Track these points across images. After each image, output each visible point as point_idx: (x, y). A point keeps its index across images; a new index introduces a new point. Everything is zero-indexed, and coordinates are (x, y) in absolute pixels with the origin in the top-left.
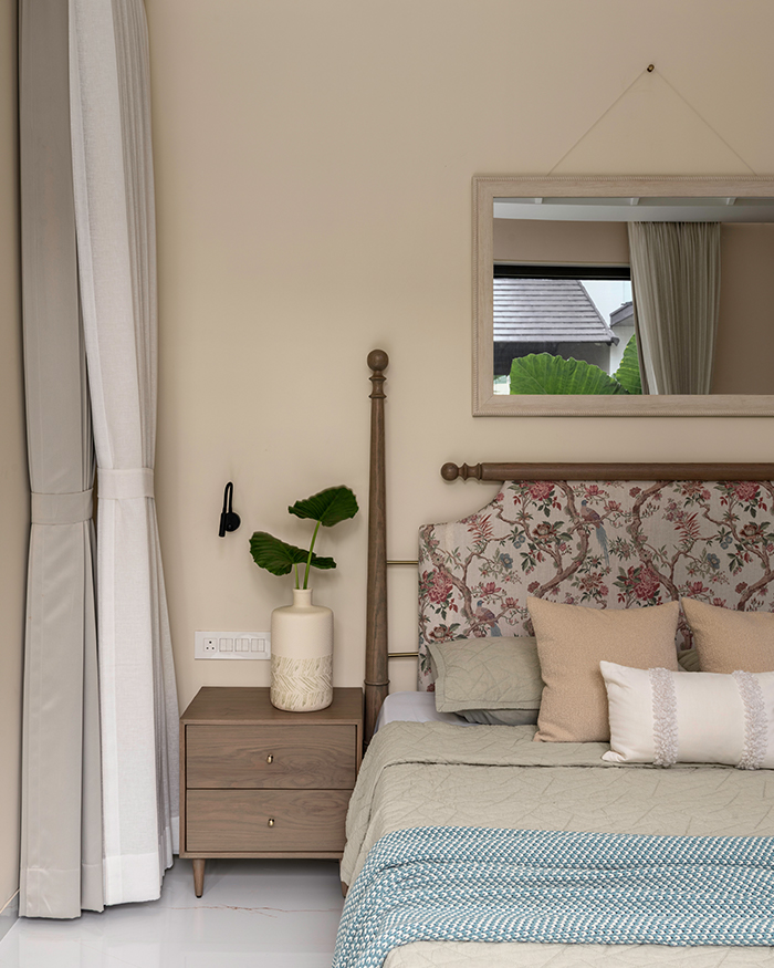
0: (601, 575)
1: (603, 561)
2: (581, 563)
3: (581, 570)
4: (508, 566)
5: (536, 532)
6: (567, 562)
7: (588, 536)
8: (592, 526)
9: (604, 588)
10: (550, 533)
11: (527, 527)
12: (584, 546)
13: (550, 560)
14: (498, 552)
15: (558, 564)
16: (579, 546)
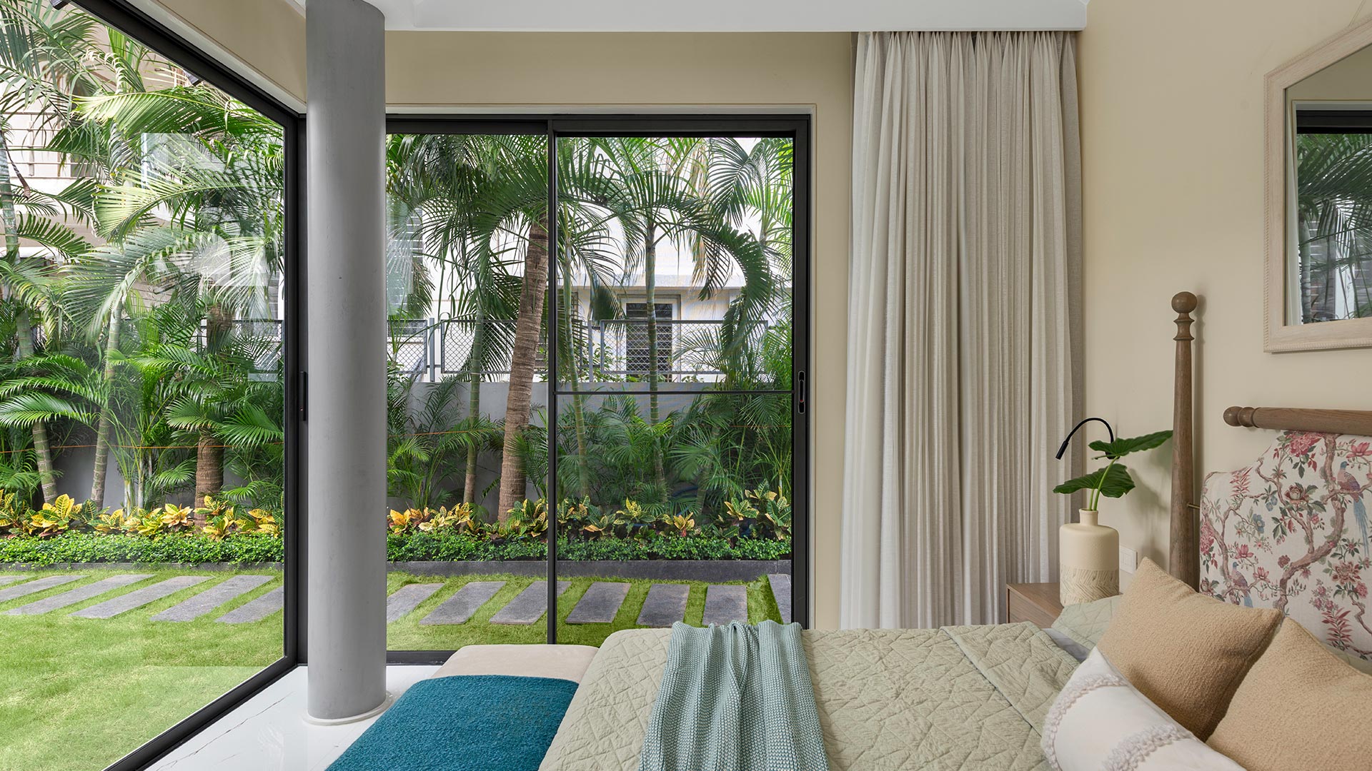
0: (1358, 567)
1: (1361, 549)
2: (1335, 545)
3: (1335, 555)
4: (1260, 529)
5: (1288, 495)
6: (1320, 540)
7: (1343, 510)
8: (1348, 497)
9: (1362, 586)
10: (1302, 499)
11: (1279, 486)
12: (1339, 522)
13: (1301, 533)
14: (1251, 512)
15: (1309, 540)
16: (1333, 522)
